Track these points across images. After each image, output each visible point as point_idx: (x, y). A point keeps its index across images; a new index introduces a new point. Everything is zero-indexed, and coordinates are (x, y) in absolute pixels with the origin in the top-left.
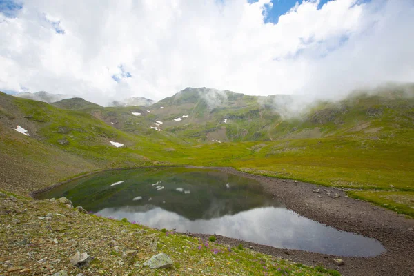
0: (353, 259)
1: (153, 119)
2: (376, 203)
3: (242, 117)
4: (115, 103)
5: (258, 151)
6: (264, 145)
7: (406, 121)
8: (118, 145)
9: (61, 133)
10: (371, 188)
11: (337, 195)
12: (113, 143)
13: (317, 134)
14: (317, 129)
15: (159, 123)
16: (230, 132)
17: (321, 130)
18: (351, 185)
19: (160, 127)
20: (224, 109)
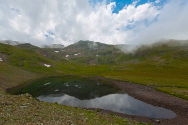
1: (65, 54)
3: (104, 54)
4: (46, 46)
5: (112, 69)
6: (114, 66)
7: (176, 56)
8: (48, 66)
9: (20, 60)
11: (150, 89)
12: (46, 65)
13: (137, 62)
14: (137, 59)
15: (67, 56)
16: (99, 60)
17: (139, 60)
18: (156, 85)
19: (68, 58)
20: (97, 50)
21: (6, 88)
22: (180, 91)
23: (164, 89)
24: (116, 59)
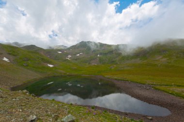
0: (156, 117)
1: (67, 55)
2: (166, 92)
3: (106, 54)
4: (50, 47)
5: (113, 68)
6: (115, 66)
7: (179, 55)
8: (51, 66)
9: (25, 61)
10: (163, 85)
11: (148, 88)
12: (49, 65)
13: (138, 61)
14: (139, 59)
15: (70, 56)
16: (101, 60)
17: (141, 59)
18: (155, 83)
19: (70, 58)
20: (98, 50)
21: (12, 86)
22: (178, 90)
23: (162, 88)
24: (118, 59)
